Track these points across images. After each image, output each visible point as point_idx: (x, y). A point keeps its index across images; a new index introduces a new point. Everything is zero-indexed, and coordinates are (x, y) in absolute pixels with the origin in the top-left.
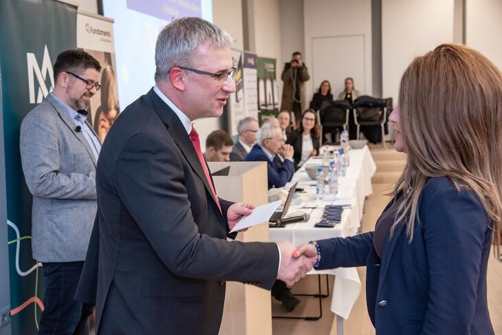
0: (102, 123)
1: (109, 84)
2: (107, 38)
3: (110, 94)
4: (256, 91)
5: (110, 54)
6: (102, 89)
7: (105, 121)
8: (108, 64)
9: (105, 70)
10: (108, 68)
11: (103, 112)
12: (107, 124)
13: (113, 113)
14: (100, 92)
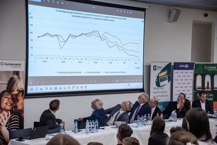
1: (15, 82)
3: (15, 85)
4: (191, 83)
5: (19, 71)
6: (8, 84)
7: (8, 95)
8: (16, 75)
9: (13, 77)
10: (15, 77)
11: (7, 92)
12: (10, 96)
13: (16, 92)
14: (7, 85)
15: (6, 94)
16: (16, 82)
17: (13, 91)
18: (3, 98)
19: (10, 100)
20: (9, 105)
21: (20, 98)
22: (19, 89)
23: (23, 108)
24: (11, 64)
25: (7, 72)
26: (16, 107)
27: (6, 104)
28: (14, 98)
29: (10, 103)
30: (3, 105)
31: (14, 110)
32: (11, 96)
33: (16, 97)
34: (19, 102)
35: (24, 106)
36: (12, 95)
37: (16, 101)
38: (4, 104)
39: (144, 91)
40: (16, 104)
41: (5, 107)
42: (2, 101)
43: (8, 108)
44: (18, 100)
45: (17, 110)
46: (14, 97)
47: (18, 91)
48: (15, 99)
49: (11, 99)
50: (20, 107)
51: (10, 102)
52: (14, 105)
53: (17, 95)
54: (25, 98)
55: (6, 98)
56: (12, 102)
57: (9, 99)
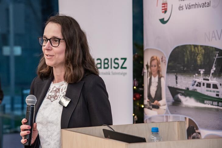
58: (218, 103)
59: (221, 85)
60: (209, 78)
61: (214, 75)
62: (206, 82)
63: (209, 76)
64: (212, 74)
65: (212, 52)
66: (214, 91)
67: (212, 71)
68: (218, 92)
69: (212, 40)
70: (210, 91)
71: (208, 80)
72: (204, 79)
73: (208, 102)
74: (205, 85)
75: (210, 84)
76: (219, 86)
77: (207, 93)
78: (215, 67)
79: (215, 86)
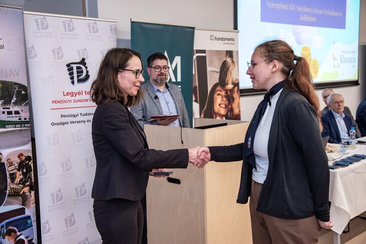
0: (219, 92)
1: (228, 69)
2: (230, 42)
3: (229, 75)
5: (232, 51)
6: (221, 72)
7: (221, 91)
8: (229, 57)
9: (225, 61)
10: (229, 60)
11: (219, 86)
12: (223, 93)
13: (230, 86)
14: (219, 74)
15: (219, 88)
16: (230, 69)
17: (227, 84)
18: (215, 95)
19: (224, 99)
20: (224, 108)
21: (236, 95)
22: (234, 80)
23: (240, 111)
24: (222, 39)
25: (218, 52)
26: (232, 110)
27: (220, 105)
28: (229, 96)
29: (224, 104)
30: (217, 108)
31: (230, 114)
32: (226, 93)
33: (231, 94)
34: (235, 101)
35: (241, 109)
36: (226, 91)
37: (232, 100)
38: (218, 105)
39: (359, 84)
40: (232, 106)
41: (219, 111)
42: (215, 101)
43: (223, 111)
44: (234, 99)
45: (233, 115)
46: (229, 93)
47: (233, 84)
48: (230, 99)
49: (226, 97)
50: (236, 111)
51: (224, 102)
52: (230, 107)
53: (232, 91)
54: (241, 96)
55: (219, 96)
56: (227, 102)
57: (222, 98)
58: (21, 125)
59: (22, 111)
60: (10, 107)
61: (16, 104)
62: (6, 111)
63: (10, 105)
64: (13, 103)
65: (11, 86)
66: (16, 117)
67: (13, 101)
68: (20, 117)
69: (10, 76)
70: (12, 117)
71: (9, 108)
72: (3, 108)
73: (10, 126)
74: (6, 113)
75: (12, 112)
76: (20, 112)
77: (8, 119)
78: (16, 97)
79: (17, 113)
